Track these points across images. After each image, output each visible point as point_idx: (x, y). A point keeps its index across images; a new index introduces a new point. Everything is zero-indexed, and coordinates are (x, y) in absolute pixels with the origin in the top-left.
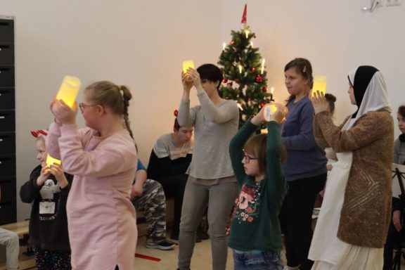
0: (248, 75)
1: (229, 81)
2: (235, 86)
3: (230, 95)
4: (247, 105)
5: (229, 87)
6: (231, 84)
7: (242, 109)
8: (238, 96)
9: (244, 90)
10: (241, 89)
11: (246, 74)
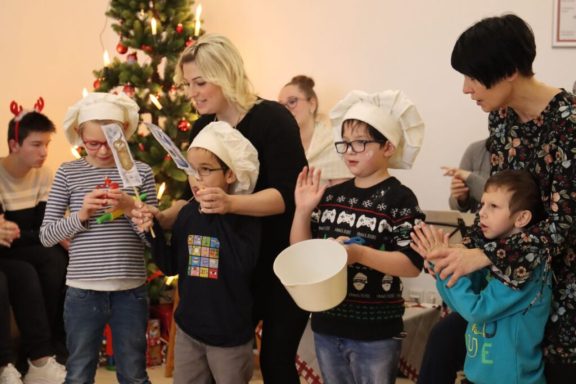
0: (168, 39)
1: (131, 51)
2: (144, 59)
3: (134, 79)
4: (168, 98)
5: (130, 62)
6: (134, 55)
7: (159, 106)
8: (149, 80)
9: (161, 70)
10: (154, 65)
11: (164, 35)
